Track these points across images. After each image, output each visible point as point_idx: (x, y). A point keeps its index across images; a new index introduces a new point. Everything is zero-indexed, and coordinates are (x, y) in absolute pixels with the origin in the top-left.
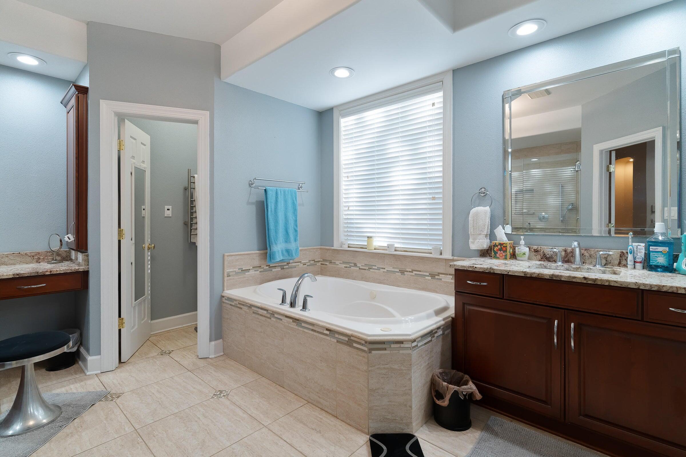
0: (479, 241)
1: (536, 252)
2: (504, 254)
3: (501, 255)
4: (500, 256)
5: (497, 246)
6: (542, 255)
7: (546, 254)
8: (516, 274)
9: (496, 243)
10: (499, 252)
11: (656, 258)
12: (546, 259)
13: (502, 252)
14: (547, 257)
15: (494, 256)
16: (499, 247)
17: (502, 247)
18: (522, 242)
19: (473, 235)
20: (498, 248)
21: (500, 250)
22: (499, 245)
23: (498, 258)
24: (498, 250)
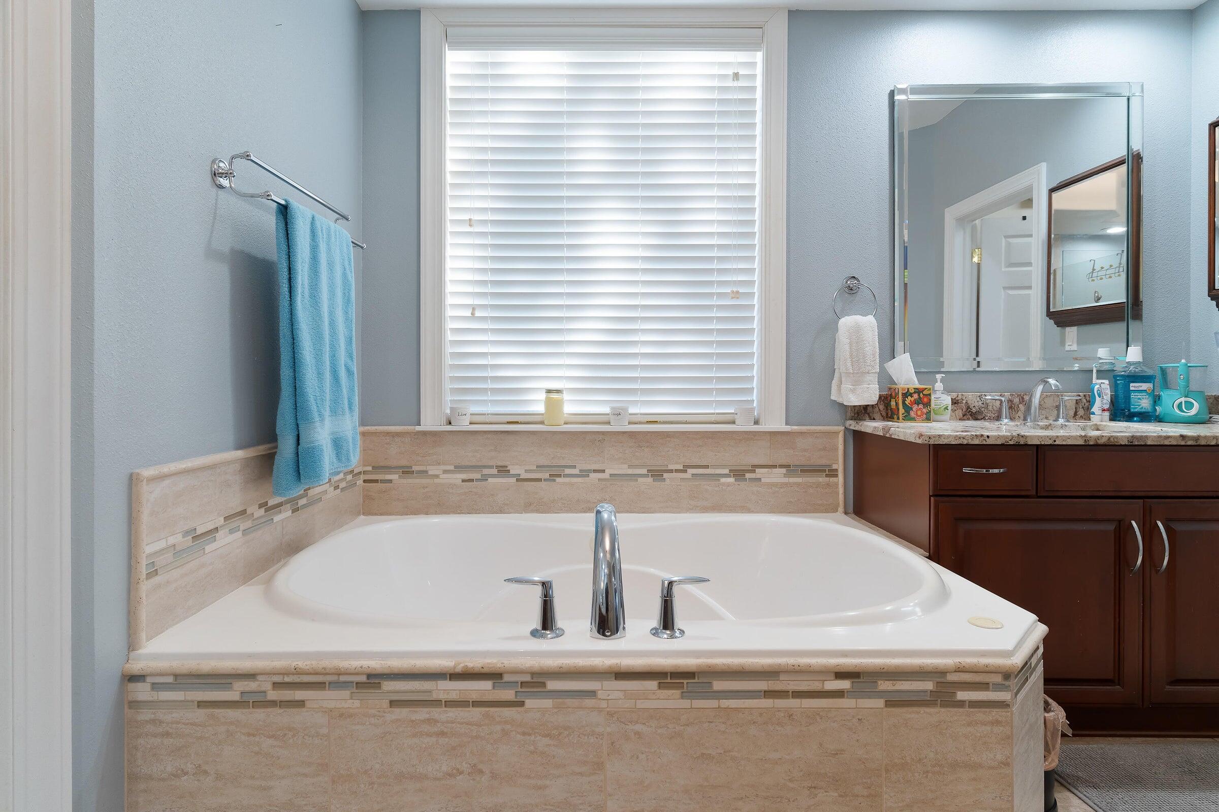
0: (868, 386)
1: (955, 403)
2: (925, 410)
3: (919, 413)
4: (917, 414)
5: (911, 395)
6: (964, 410)
7: (971, 406)
8: (1070, 442)
9: (908, 389)
10: (915, 407)
11: (1139, 401)
12: (971, 415)
13: (921, 406)
14: (972, 412)
15: (904, 417)
16: (916, 396)
17: (921, 395)
18: (939, 386)
19: (852, 375)
20: (912, 399)
21: (917, 402)
22: (915, 392)
23: (913, 419)
24: (912, 403)
